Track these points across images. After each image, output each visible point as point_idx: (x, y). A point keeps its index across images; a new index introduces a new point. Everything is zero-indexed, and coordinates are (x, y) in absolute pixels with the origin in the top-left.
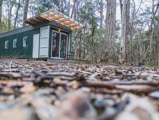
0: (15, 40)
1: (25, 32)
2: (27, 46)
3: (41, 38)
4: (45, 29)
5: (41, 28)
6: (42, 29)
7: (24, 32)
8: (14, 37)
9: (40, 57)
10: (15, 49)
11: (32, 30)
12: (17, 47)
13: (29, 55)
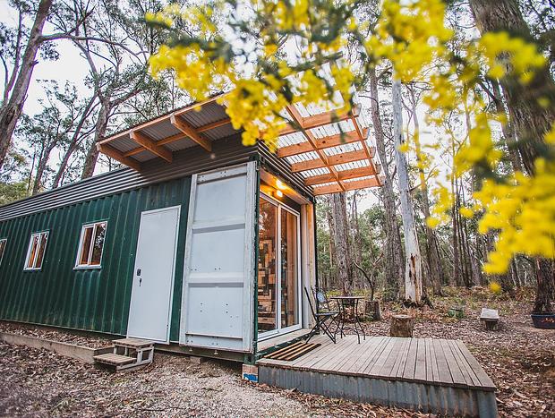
0: (36, 239)
1: (95, 200)
2: (99, 266)
3: (196, 227)
4: (225, 178)
5: (194, 177)
6: (203, 182)
7: (88, 202)
8: (34, 222)
9: (182, 341)
10: (28, 278)
11: (137, 189)
12: (42, 271)
13: (108, 319)
